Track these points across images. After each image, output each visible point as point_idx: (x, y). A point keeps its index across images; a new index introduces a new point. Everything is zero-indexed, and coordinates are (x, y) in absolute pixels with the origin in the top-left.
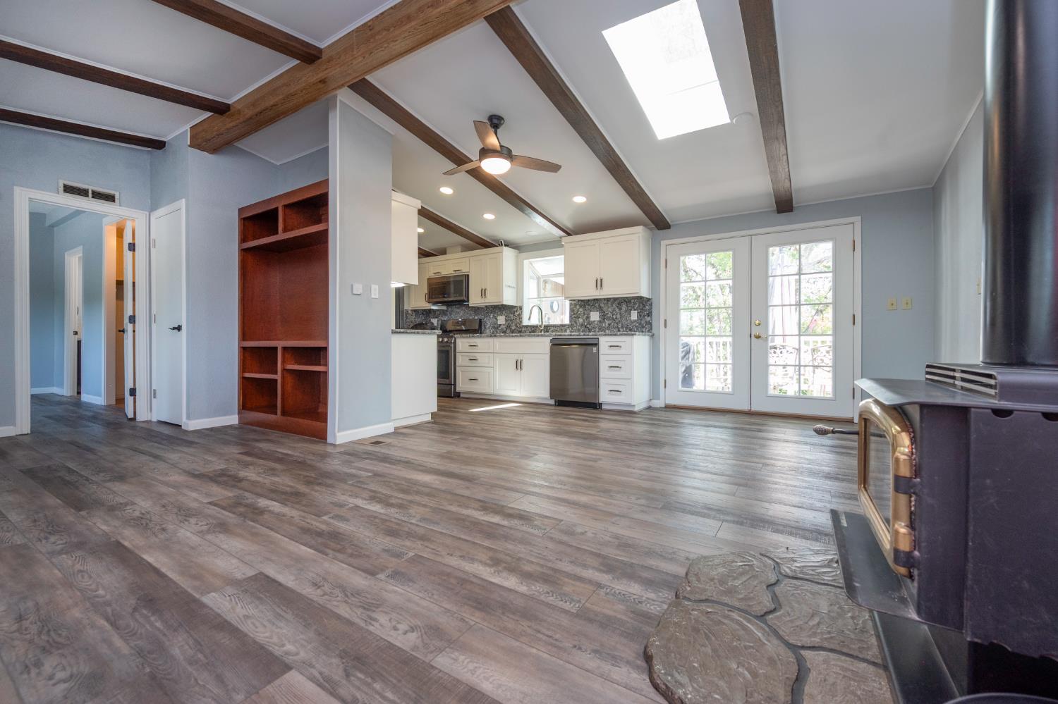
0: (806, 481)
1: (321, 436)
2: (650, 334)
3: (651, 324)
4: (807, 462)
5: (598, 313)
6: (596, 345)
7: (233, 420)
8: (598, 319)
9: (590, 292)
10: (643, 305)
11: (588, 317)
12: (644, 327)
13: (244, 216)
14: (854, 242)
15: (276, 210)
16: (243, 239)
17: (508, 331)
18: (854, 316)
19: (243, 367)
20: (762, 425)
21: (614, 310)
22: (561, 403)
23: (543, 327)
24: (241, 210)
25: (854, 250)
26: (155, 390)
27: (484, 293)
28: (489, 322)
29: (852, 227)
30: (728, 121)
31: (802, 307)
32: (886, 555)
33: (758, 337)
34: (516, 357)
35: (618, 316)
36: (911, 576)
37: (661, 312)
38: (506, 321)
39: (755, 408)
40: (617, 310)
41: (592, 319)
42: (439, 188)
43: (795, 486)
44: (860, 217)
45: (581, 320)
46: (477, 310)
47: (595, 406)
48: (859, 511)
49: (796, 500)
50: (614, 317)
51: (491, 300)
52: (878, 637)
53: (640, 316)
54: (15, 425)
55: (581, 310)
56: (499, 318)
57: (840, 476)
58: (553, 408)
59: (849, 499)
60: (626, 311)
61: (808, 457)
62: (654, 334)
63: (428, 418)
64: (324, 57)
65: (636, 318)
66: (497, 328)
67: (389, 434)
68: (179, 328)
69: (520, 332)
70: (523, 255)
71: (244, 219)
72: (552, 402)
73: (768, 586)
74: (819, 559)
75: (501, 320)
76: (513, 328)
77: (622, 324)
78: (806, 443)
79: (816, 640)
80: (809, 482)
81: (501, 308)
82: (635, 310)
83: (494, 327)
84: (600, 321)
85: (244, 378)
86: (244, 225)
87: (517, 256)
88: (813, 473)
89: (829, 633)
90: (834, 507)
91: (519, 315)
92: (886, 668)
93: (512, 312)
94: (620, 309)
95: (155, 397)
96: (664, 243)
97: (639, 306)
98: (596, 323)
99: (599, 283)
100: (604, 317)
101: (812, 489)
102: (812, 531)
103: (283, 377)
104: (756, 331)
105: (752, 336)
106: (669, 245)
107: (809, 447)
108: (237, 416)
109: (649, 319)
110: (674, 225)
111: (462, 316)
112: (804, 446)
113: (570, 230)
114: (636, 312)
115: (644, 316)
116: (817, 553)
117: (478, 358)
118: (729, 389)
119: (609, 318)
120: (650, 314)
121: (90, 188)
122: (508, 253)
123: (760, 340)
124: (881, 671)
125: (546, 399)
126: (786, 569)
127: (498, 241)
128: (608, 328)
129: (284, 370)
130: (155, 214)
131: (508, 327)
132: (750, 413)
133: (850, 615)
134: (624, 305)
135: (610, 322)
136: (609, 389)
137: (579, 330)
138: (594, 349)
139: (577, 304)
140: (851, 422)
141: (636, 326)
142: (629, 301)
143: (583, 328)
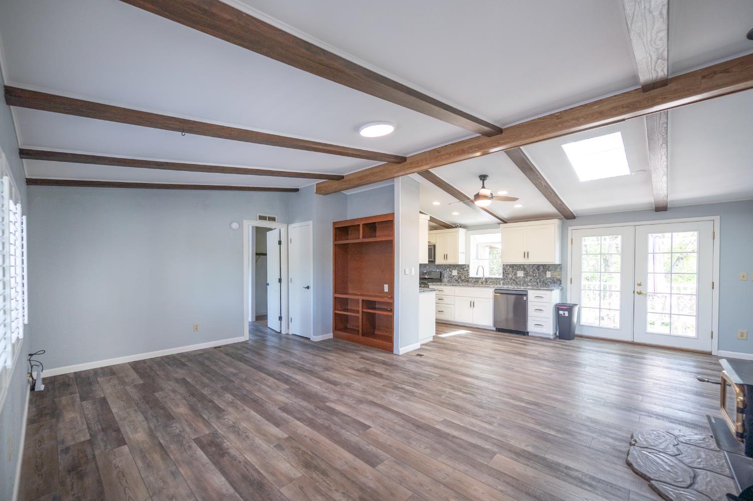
0: (683, 396)
1: (390, 349)
2: (561, 288)
3: (560, 281)
4: (682, 383)
5: (523, 272)
6: (526, 295)
7: (330, 336)
9: (520, 260)
10: (556, 269)
11: (516, 274)
12: (556, 282)
13: (336, 227)
14: (714, 233)
15: (359, 225)
16: (335, 239)
17: (459, 280)
18: (713, 283)
19: (335, 308)
20: (644, 354)
21: (534, 270)
22: (499, 330)
23: (484, 279)
24: (334, 223)
25: (714, 239)
26: (291, 318)
27: (446, 257)
28: (446, 274)
29: (712, 224)
30: (629, 173)
31: (673, 275)
32: (733, 434)
33: (640, 293)
34: (470, 299)
35: (537, 275)
36: (743, 442)
37: (570, 273)
38: (458, 273)
39: (636, 340)
40: (536, 270)
41: (518, 276)
42: (432, 203)
43: (677, 399)
44: (719, 217)
45: (510, 276)
46: (439, 266)
47: (525, 333)
48: (720, 416)
49: (680, 407)
50: (534, 275)
51: (450, 261)
52: (730, 468)
53: (552, 275)
54: (243, 336)
55: (510, 269)
56: (453, 271)
57: (705, 394)
58: (495, 333)
59: (711, 408)
60: (543, 272)
61: (682, 380)
62: (562, 288)
63: (431, 339)
64: (408, 161)
65: (550, 277)
66: (452, 278)
67: (418, 349)
68: (308, 288)
69: (468, 281)
70: (470, 232)
71: (336, 228)
72: (494, 329)
73: (674, 446)
74: (698, 437)
75: (455, 273)
76: (463, 278)
77: (540, 280)
78: (678, 370)
79: (701, 466)
80: (685, 397)
81: (455, 266)
82: (549, 271)
83: (450, 277)
84: (524, 277)
85: (335, 313)
86: (335, 231)
87: (466, 233)
88: (687, 391)
89: (707, 465)
90: (708, 413)
91: (467, 270)
92: (733, 478)
93: (463, 269)
94: (539, 270)
95: (291, 321)
96: (570, 228)
97: (552, 269)
98: (521, 278)
99: (526, 255)
100: (527, 274)
101: (688, 401)
102: (691, 424)
103: (362, 316)
104: (638, 289)
105: (635, 292)
106: (573, 230)
107: (681, 373)
108: (332, 334)
109: (559, 277)
110: (577, 217)
111: (427, 269)
112: (677, 372)
113: (505, 219)
115: (556, 275)
116: (696, 434)
117: (444, 299)
118: (618, 326)
119: (531, 276)
120: (560, 274)
121: (267, 215)
122: (461, 231)
123: (641, 296)
124: (731, 479)
125: (490, 326)
126: (681, 439)
127: (456, 224)
128: (530, 282)
129: (363, 312)
130: (291, 226)
131: (459, 277)
132: (633, 344)
133: (716, 460)
134: (541, 268)
135: (531, 278)
136: (535, 324)
137: (509, 282)
138: (525, 298)
139: (508, 267)
140: (709, 354)
141: (550, 282)
142: (545, 265)
143: (512, 281)
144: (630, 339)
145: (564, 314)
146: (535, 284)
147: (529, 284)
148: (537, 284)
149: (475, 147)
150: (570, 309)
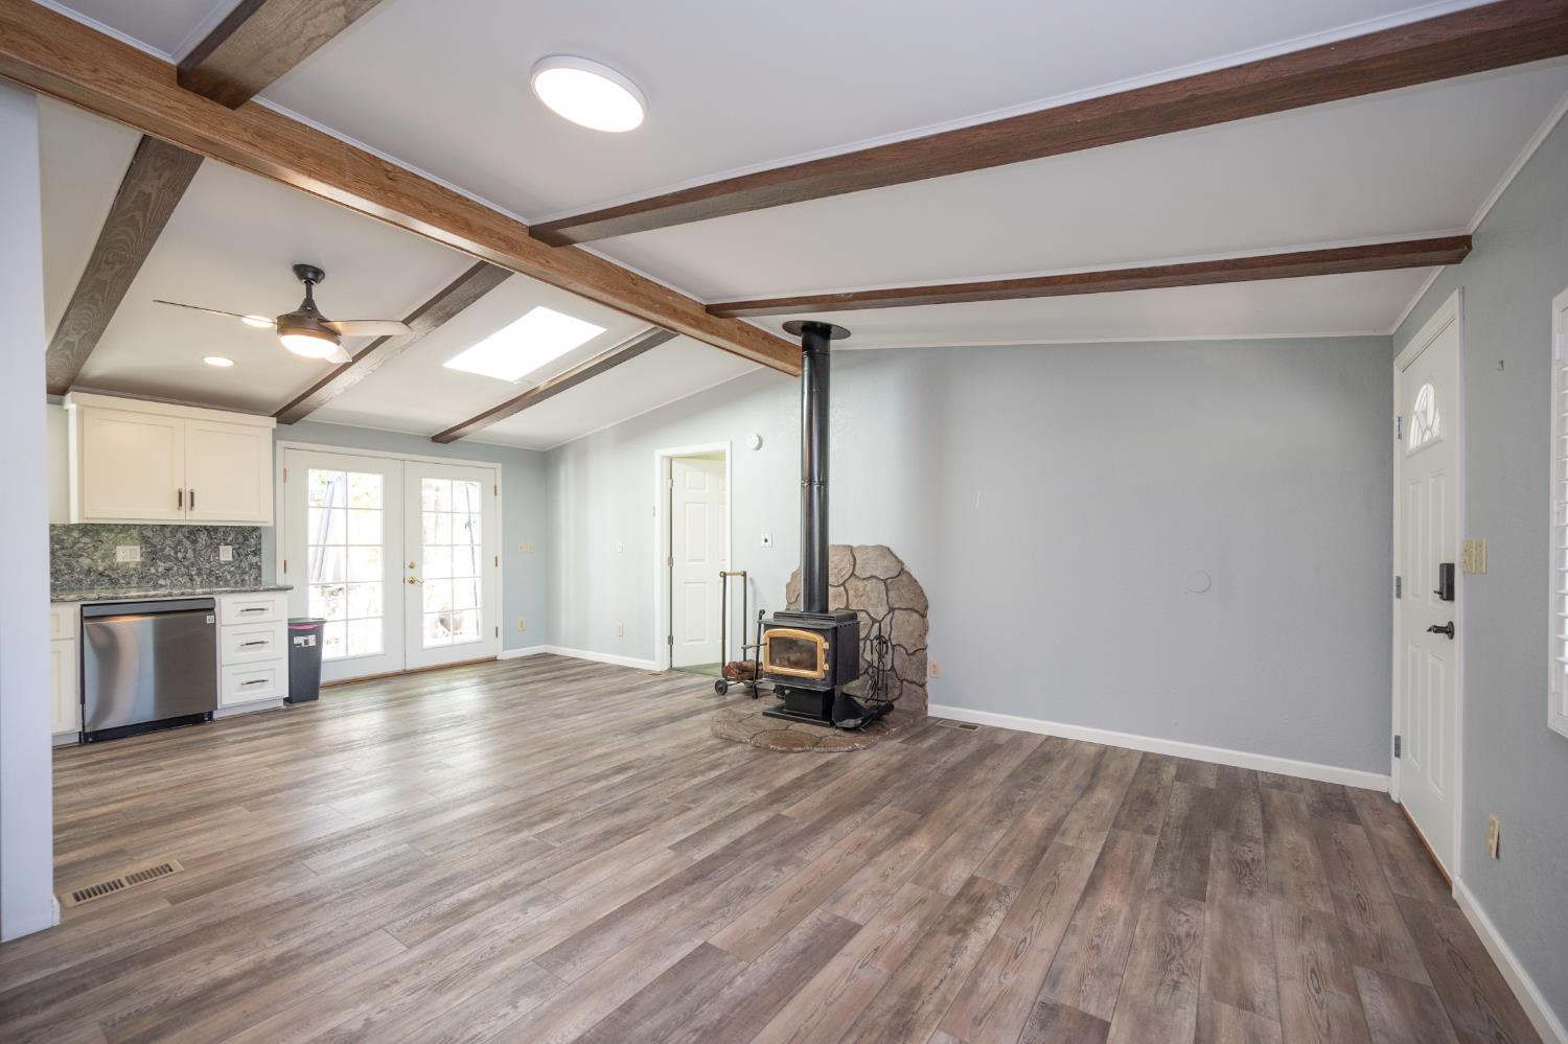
3: (259, 568)
5: (138, 548)
6: (212, 610)
8: (138, 559)
10: (247, 539)
11: (108, 555)
12: (246, 573)
14: (496, 486)
18: (497, 558)
21: (179, 543)
22: (97, 737)
25: (496, 495)
29: (494, 472)
33: (413, 581)
35: (190, 554)
37: (281, 548)
39: (409, 667)
40: (187, 543)
41: (119, 559)
44: (500, 465)
50: (180, 555)
53: (237, 554)
55: (86, 540)
60: (207, 546)
65: (230, 559)
77: (199, 569)
82: (226, 544)
84: (143, 564)
94: (194, 542)
97: (237, 538)
98: (132, 566)
99: (186, 499)
100: (153, 554)
104: (410, 574)
105: (406, 581)
106: (288, 449)
109: (255, 560)
110: (300, 422)
114: (230, 547)
115: (247, 555)
118: (379, 648)
119: (167, 558)
120: (257, 552)
123: (415, 585)
128: (165, 576)
132: (406, 674)
134: (203, 538)
135: (169, 564)
136: (245, 681)
137: (80, 581)
138: (209, 619)
139: (76, 534)
140: (493, 660)
141: (230, 572)
142: (215, 529)
143: (93, 576)
144: (399, 668)
145: (306, 642)
146: (185, 579)
147: (162, 582)
148: (192, 580)
149: (499, 238)
150: (316, 628)
